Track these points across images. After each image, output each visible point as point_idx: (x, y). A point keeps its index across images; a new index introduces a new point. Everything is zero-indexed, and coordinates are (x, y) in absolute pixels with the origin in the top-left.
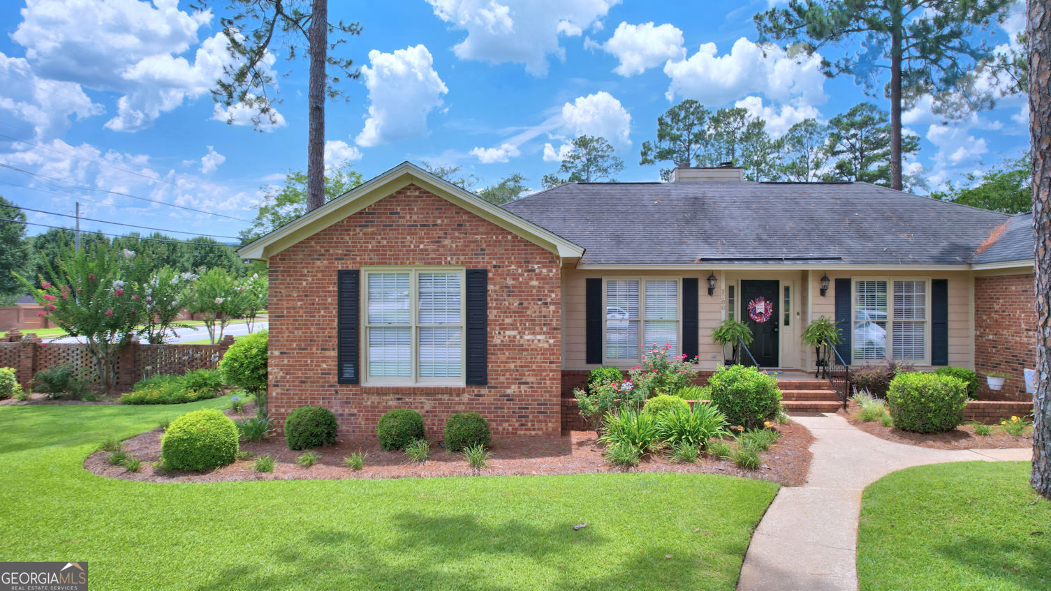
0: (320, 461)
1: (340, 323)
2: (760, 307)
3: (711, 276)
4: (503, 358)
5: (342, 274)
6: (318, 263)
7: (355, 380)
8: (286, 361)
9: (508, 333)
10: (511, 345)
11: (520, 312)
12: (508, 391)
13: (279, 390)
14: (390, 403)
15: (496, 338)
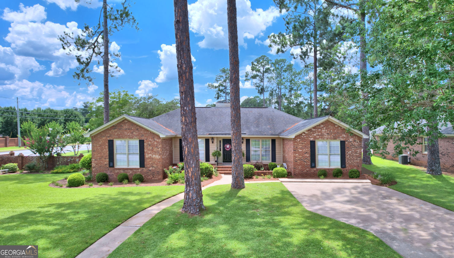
0: (103, 184)
1: (109, 152)
2: (228, 146)
3: (213, 138)
4: (148, 161)
5: (109, 141)
6: (103, 138)
7: (113, 166)
8: (96, 162)
9: (149, 155)
10: (150, 158)
11: (152, 150)
12: (150, 169)
13: (94, 169)
14: (122, 172)
15: (147, 156)
